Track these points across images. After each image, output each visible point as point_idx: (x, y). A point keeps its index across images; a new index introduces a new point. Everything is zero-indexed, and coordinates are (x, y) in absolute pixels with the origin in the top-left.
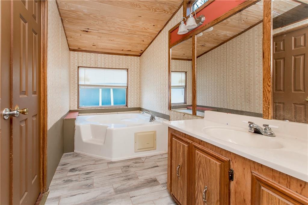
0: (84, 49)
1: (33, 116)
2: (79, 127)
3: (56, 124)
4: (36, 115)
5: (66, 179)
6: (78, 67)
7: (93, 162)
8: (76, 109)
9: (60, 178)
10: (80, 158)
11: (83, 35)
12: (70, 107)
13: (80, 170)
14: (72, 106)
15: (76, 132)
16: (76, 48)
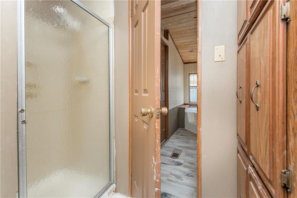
0: (192, 61)
1: (163, 101)
2: (187, 113)
3: (174, 109)
4: (164, 101)
5: (178, 137)
6: (189, 74)
7: (193, 135)
8: (188, 103)
9: (175, 136)
10: (187, 132)
11: (190, 54)
12: (184, 101)
13: (185, 136)
14: (186, 101)
15: (185, 116)
16: (188, 62)
